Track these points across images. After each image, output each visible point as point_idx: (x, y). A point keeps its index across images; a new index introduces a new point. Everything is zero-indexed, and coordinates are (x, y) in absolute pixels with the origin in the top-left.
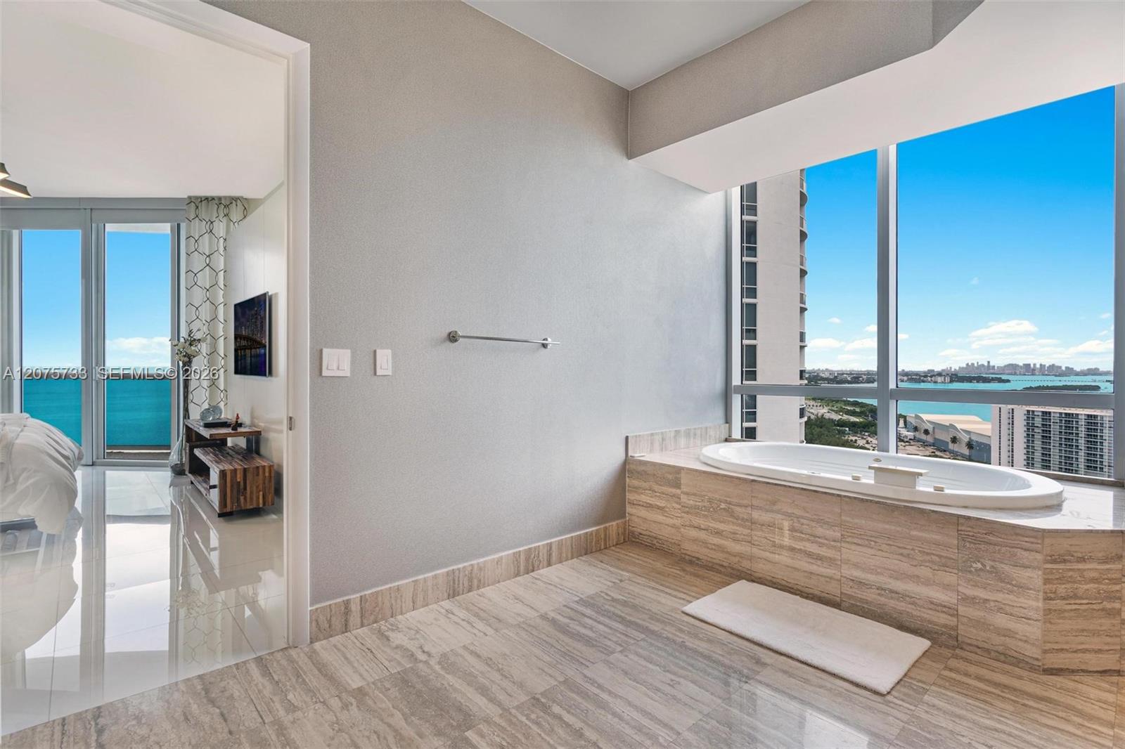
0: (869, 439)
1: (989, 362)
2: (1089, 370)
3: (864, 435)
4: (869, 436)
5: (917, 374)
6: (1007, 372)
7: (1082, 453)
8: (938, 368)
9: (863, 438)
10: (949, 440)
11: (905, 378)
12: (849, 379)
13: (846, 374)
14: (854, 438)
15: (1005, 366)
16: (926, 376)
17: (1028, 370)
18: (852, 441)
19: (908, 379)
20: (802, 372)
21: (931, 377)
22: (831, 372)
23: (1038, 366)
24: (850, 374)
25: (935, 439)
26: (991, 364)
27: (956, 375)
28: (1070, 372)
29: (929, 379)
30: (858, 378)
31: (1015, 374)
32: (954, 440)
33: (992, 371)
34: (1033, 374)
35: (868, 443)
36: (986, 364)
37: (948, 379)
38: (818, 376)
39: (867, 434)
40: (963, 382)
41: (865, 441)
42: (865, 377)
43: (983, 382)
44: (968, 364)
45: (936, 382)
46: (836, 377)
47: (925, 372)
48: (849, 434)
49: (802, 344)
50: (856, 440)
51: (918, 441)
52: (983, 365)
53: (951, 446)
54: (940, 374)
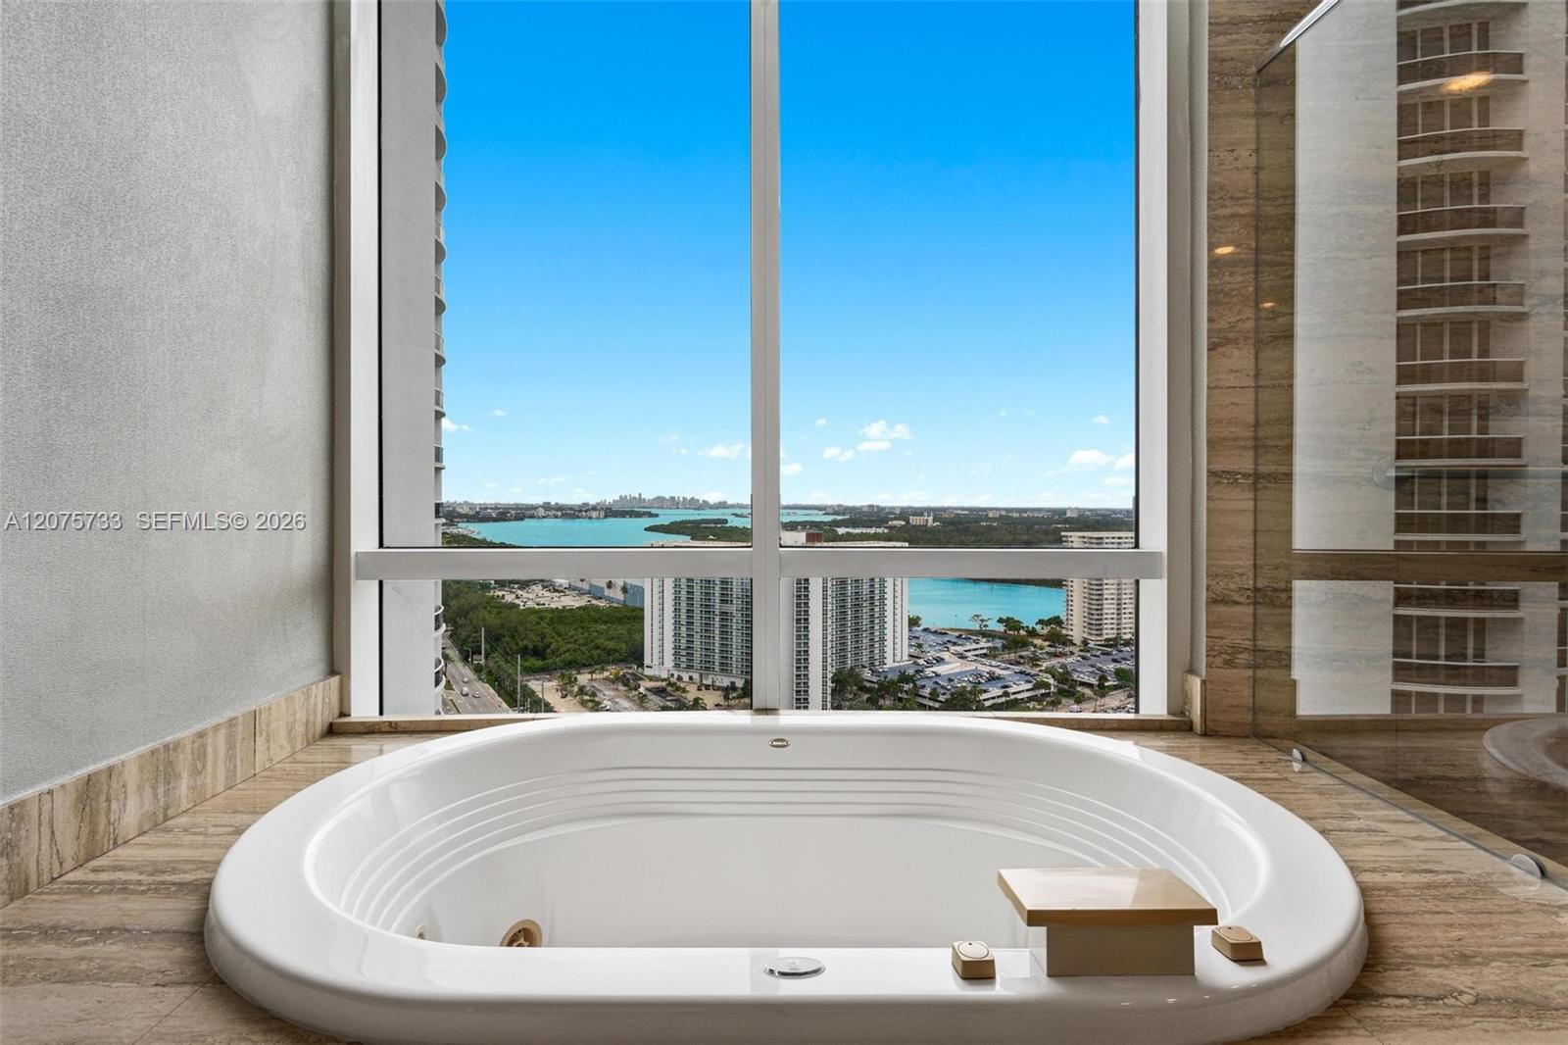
0: (520, 592)
1: (640, 495)
2: (720, 503)
3: (513, 588)
4: (519, 588)
5: (571, 508)
6: (656, 505)
7: (717, 588)
8: (593, 501)
9: (511, 592)
10: (604, 586)
11: (559, 514)
12: (494, 515)
13: (491, 508)
14: (500, 594)
15: (655, 499)
16: (580, 511)
17: (674, 503)
18: (498, 596)
19: (563, 515)
20: (438, 506)
21: (586, 511)
22: (472, 506)
23: (681, 499)
24: (496, 508)
25: (591, 585)
26: (643, 497)
27: (610, 509)
28: (705, 505)
29: (584, 514)
30: (505, 513)
31: (663, 508)
32: (610, 585)
33: (643, 504)
34: (678, 508)
35: (517, 597)
36: (637, 496)
37: (602, 514)
38: (454, 511)
39: (516, 586)
40: (616, 517)
41: (514, 596)
42: (513, 512)
43: (636, 517)
44: (621, 497)
45: (590, 518)
46: (478, 513)
47: (579, 506)
48: (495, 588)
49: (438, 466)
50: (503, 595)
51: (574, 590)
52: (635, 498)
53: (607, 592)
54: (594, 508)
